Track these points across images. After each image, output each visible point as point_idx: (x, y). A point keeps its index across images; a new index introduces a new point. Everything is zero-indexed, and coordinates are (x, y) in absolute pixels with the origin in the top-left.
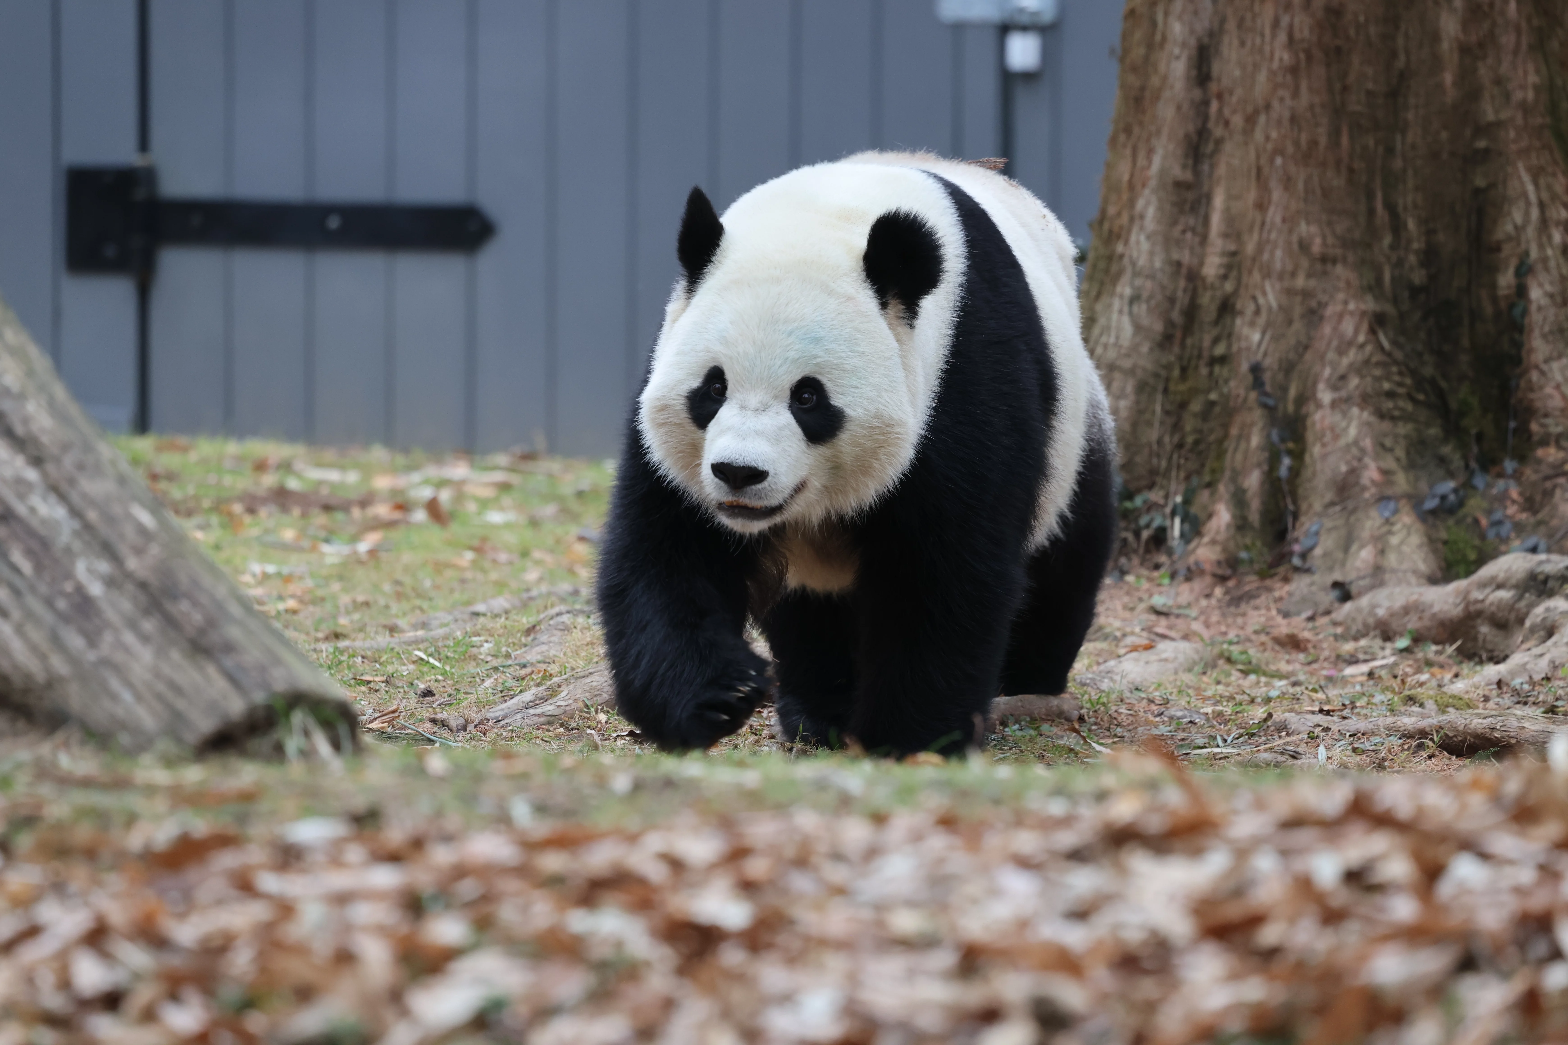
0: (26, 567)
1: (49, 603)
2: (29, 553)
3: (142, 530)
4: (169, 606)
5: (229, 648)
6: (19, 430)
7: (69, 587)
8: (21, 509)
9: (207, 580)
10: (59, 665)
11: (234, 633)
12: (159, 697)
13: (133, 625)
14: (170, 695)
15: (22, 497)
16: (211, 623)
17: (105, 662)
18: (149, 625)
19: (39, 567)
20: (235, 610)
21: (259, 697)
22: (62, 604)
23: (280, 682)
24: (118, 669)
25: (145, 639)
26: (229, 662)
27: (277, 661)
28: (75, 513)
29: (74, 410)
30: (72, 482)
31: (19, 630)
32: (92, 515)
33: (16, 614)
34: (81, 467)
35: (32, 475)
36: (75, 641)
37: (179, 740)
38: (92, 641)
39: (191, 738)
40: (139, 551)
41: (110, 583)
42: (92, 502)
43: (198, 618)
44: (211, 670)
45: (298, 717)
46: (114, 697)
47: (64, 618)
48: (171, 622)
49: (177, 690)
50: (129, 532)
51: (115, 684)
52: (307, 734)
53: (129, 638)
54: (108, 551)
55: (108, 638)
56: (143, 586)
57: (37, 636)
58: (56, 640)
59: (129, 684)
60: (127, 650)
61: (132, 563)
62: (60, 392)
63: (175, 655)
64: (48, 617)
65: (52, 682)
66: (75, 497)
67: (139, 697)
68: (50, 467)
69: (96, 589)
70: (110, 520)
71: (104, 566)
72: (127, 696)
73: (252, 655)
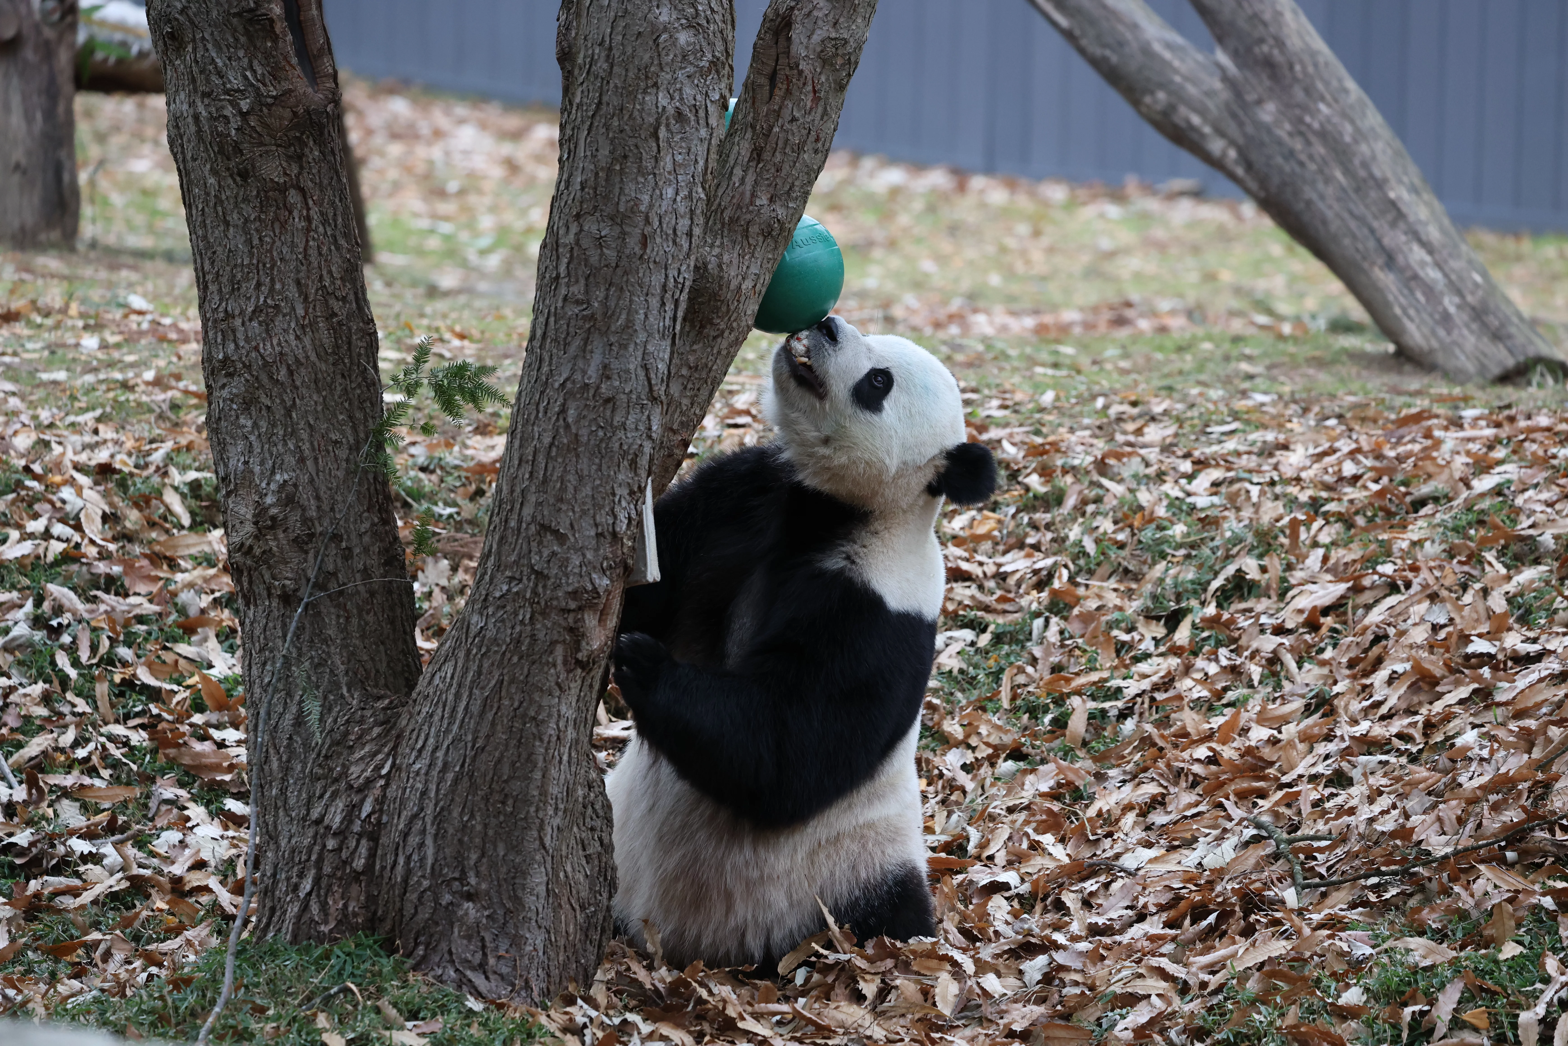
0: (1422, 299)
1: (1431, 315)
2: (1424, 294)
3: (1476, 285)
4: (1485, 318)
5: (1510, 337)
6: (1424, 238)
7: (1440, 309)
8: (1421, 274)
9: (1503, 307)
10: (1435, 344)
11: (1513, 330)
12: (1478, 359)
13: (1467, 326)
14: (1482, 358)
15: (1423, 268)
16: (1502, 325)
17: (1455, 343)
18: (1474, 326)
19: (1428, 300)
20: (1515, 320)
21: (1521, 359)
22: (1437, 317)
23: (1531, 352)
24: (1460, 346)
25: (1472, 332)
26: (1509, 343)
27: (1531, 342)
28: (1446, 275)
29: (1452, 230)
30: (1446, 262)
31: (1418, 327)
32: (1453, 277)
33: (1417, 320)
34: (1451, 255)
35: (1428, 259)
36: (1442, 333)
37: (1484, 378)
38: (1449, 333)
39: (1490, 376)
40: (1472, 293)
41: (1459, 307)
42: (1453, 270)
43: (1497, 323)
44: (1501, 346)
45: (1539, 368)
46: (1457, 358)
47: (1437, 322)
48: (1484, 325)
49: (1485, 355)
50: (1470, 285)
51: (1457, 351)
52: (1542, 375)
53: (1465, 332)
54: (1459, 293)
55: (1456, 332)
56: (1473, 309)
57: (1426, 330)
58: (1434, 333)
59: (1463, 352)
60: (1463, 336)
61: (1470, 298)
62: (1446, 222)
63: (1485, 339)
64: (1430, 322)
65: (1431, 351)
66: (1447, 269)
67: (1468, 358)
68: (1437, 256)
69: (1452, 310)
70: (1461, 278)
71: (1457, 300)
72: (1463, 358)
73: (1520, 339)
